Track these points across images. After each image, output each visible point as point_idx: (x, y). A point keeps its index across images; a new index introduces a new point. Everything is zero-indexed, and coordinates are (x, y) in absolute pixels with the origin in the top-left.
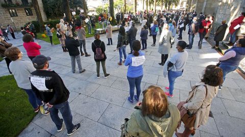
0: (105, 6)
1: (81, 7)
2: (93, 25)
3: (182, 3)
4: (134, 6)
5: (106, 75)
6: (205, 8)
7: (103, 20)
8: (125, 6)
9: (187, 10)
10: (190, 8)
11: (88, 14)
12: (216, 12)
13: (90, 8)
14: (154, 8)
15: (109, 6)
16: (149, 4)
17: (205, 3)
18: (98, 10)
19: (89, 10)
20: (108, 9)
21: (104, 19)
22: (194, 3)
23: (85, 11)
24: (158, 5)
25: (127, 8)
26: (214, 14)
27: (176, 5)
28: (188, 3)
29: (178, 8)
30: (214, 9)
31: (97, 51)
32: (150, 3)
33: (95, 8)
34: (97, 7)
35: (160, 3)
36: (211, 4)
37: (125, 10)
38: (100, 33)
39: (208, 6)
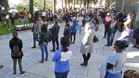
0: (25, 4)
1: (2, 5)
2: (13, 22)
3: (101, 2)
4: (53, 4)
5: (22, 73)
6: (125, 6)
7: (22, 18)
8: (45, 4)
9: (106, 8)
10: (109, 6)
11: (9, 11)
12: (137, 10)
13: (11, 6)
14: (73, 6)
15: (29, 4)
16: (67, 2)
17: (124, 2)
18: (19, 8)
19: (10, 7)
20: (28, 7)
21: (24, 16)
22: (113, 2)
23: (6, 9)
24: (77, 3)
25: (46, 7)
26: (134, 12)
27: (95, 3)
28: (107, 1)
29: (97, 6)
30: (134, 7)
31: (14, 48)
32: (69, 2)
33: (16, 5)
34: (18, 5)
35: (79, 2)
36: (130, 3)
37: (44, 8)
38: (20, 29)
39: (128, 5)
